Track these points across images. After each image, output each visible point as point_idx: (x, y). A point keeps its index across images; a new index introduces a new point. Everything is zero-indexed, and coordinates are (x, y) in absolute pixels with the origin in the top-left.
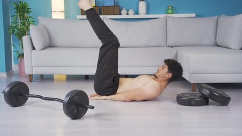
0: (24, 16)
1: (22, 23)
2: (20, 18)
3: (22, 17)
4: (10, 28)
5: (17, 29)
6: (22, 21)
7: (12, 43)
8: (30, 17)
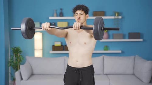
0: (17, 55)
1: (16, 59)
2: (15, 57)
3: (17, 56)
4: (8, 63)
5: (14, 63)
6: (16, 58)
7: (10, 71)
8: (21, 56)
